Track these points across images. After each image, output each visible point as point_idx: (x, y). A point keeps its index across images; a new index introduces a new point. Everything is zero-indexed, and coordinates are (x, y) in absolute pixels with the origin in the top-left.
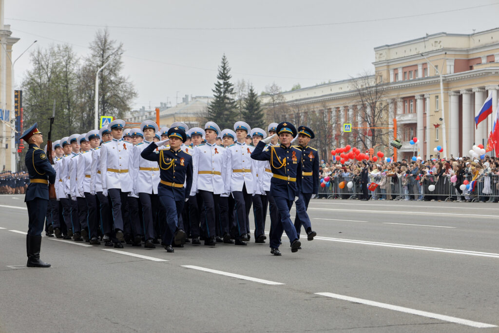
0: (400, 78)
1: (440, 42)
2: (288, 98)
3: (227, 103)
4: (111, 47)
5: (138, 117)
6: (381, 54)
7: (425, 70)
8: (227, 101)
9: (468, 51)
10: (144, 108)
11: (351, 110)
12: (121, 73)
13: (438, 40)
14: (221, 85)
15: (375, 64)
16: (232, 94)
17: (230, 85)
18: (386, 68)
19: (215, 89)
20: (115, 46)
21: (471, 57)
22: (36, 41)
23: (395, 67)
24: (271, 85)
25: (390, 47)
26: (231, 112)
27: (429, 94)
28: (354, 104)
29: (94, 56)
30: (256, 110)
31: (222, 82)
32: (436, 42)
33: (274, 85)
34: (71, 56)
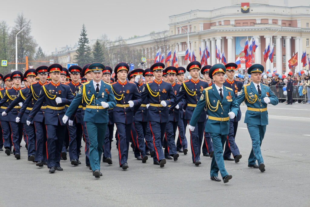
0: (180, 32)
1: (196, 14)
2: (129, 42)
3: (85, 48)
4: (25, 21)
5: (64, 51)
6: (172, 20)
7: (191, 28)
9: (210, 19)
12: (31, 34)
13: (195, 13)
14: (82, 39)
15: (169, 25)
16: (88, 43)
17: (87, 39)
18: (174, 27)
19: (79, 41)
20: (27, 21)
21: (212, 22)
23: (178, 26)
25: (176, 16)
26: (88, 52)
27: (192, 41)
28: (154, 46)
29: (17, 26)
30: (100, 51)
31: (83, 37)
32: (195, 14)
34: (6, 26)
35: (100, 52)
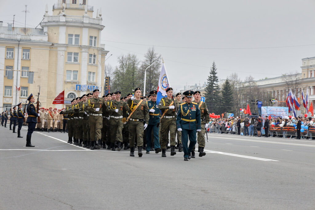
0: (313, 76)
3: (214, 86)
4: (155, 56)
6: (305, 63)
8: (214, 85)
14: (212, 77)
15: (302, 67)
16: (217, 81)
17: (217, 77)
18: (306, 70)
19: (208, 79)
20: (158, 56)
22: (112, 55)
23: (311, 70)
24: (249, 77)
25: (309, 59)
26: (216, 91)
29: (147, 61)
31: (212, 75)
34: (136, 60)
35: (229, 91)
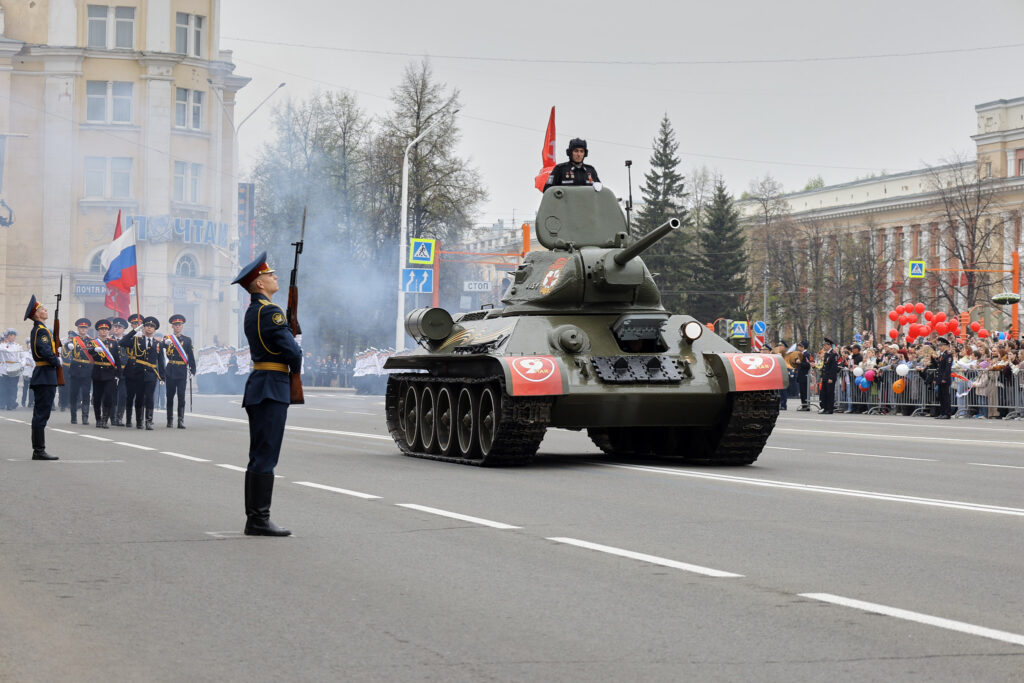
2: (797, 206)
4: (435, 97)
5: (490, 241)
6: (989, 119)
8: (670, 210)
10: (501, 222)
11: (925, 233)
12: (456, 152)
14: (659, 177)
15: (976, 138)
16: (680, 196)
17: (678, 178)
18: (999, 147)
19: (645, 186)
20: (444, 95)
22: (283, 85)
23: (1019, 146)
24: (762, 180)
25: (1009, 105)
26: (678, 233)
28: (932, 220)
29: (400, 115)
30: (730, 229)
31: (660, 171)
33: (768, 179)
34: (354, 115)
35: (729, 234)
